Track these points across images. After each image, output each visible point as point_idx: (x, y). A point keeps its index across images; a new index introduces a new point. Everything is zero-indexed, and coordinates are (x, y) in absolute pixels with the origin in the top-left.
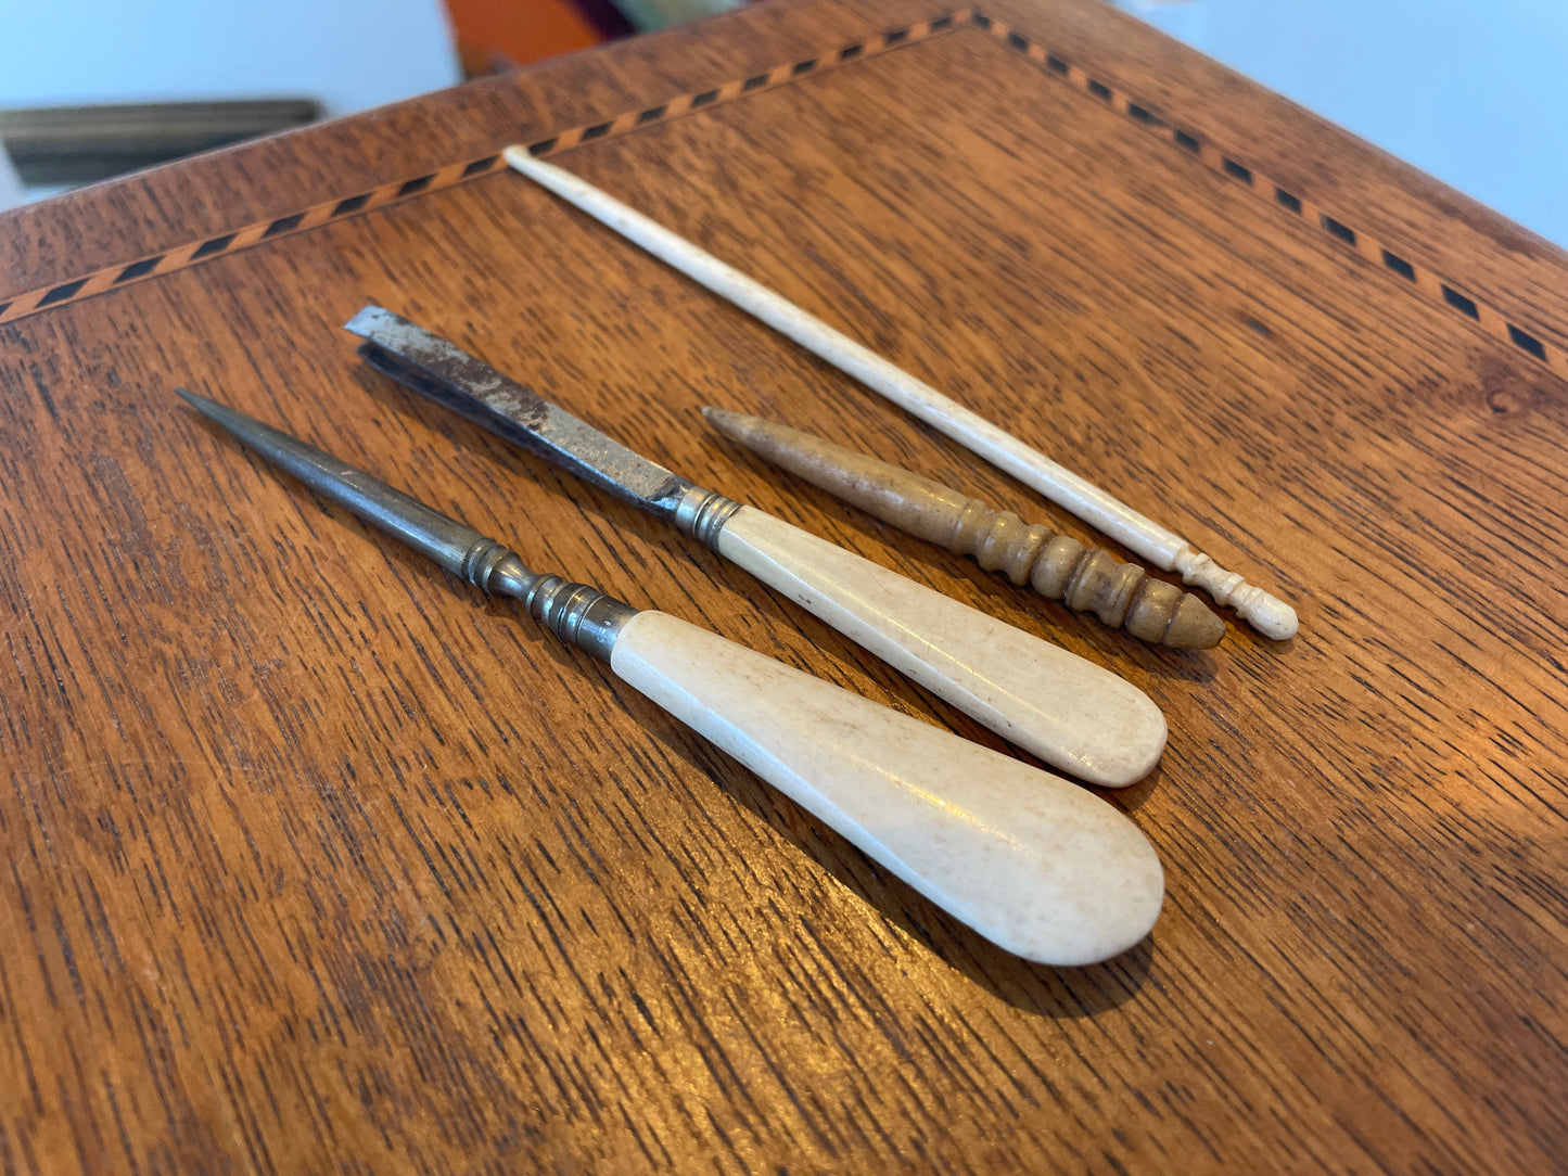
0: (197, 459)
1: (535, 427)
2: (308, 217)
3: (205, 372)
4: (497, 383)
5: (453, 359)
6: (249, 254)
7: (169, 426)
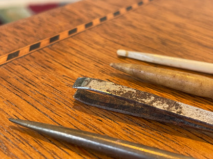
0: (32, 149)
1: (180, 112)
2: (21, 52)
3: (13, 112)
4: (153, 98)
5: (129, 91)
6: (5, 66)
7: (10, 137)
